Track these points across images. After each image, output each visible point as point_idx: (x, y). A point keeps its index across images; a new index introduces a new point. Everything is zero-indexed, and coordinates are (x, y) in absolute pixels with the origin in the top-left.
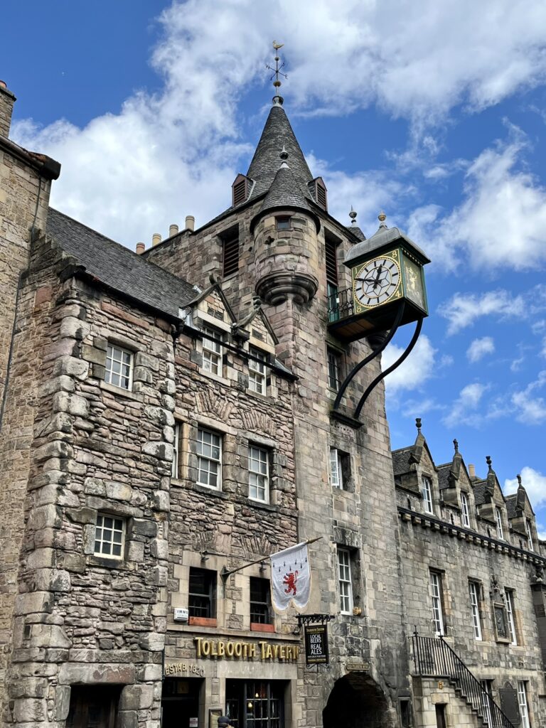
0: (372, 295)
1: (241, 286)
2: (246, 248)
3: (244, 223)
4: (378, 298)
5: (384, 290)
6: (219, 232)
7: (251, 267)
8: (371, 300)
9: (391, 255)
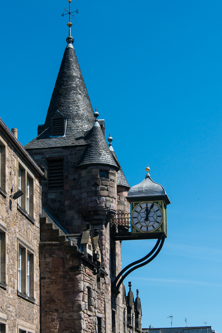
0: (144, 224)
1: (67, 203)
2: (71, 177)
3: (69, 158)
4: (147, 228)
5: (151, 223)
6: (47, 156)
7: (74, 192)
8: (143, 227)
9: (157, 203)
